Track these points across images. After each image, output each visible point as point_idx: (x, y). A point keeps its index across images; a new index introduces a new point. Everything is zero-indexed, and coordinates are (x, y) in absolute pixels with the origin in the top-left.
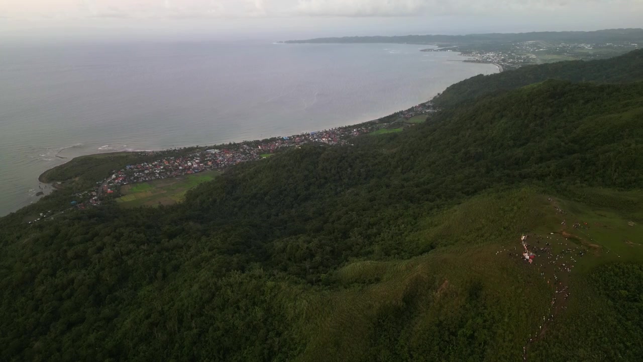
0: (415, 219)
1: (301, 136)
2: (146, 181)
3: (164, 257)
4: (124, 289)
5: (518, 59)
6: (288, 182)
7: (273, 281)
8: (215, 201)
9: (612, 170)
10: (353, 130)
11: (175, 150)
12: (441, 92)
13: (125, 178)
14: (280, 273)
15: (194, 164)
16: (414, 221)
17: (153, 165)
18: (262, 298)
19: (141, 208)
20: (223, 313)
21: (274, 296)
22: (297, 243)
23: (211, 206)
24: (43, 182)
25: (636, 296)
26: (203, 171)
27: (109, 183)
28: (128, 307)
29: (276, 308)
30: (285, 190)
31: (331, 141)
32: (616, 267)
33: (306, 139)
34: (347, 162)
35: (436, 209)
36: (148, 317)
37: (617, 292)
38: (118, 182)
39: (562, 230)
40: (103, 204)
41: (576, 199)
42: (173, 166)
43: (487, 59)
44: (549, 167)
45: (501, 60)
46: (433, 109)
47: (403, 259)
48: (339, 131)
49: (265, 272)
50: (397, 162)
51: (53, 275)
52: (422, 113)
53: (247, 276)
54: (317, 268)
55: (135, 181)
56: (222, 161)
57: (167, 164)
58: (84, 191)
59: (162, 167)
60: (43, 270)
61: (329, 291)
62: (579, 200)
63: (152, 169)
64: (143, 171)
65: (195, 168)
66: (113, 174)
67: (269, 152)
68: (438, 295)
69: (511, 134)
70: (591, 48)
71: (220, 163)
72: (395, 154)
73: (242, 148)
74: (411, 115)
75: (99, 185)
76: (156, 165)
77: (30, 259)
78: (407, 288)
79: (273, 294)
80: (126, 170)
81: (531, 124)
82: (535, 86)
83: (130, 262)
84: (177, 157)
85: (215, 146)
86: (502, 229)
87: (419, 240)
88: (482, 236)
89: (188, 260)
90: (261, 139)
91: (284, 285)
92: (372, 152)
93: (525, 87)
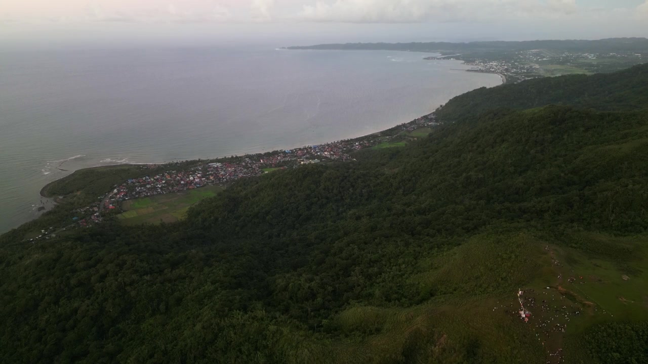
0: (416, 258)
1: (303, 149)
2: (148, 196)
3: (167, 288)
4: (127, 321)
5: (521, 68)
6: (291, 201)
7: (275, 324)
8: (216, 219)
9: (609, 210)
10: (355, 144)
11: (177, 163)
12: (444, 104)
13: (127, 193)
14: (281, 316)
15: (196, 178)
16: (415, 261)
17: (155, 179)
18: (264, 342)
19: (143, 225)
20: (225, 356)
21: (276, 342)
22: (299, 282)
23: (213, 225)
24: (44, 196)
25: (628, 359)
26: (205, 185)
27: (111, 198)
28: (131, 342)
29: (278, 354)
30: (287, 209)
31: (333, 155)
32: (609, 327)
33: (308, 152)
34: (349, 181)
35: (436, 249)
36: (151, 356)
37: (610, 355)
38: (120, 197)
39: (557, 284)
40: (105, 221)
41: (573, 245)
42: (175, 181)
43: (490, 68)
44: (548, 203)
45: (505, 70)
46: (435, 122)
47: (403, 306)
48: (341, 144)
49: (267, 313)
50: (399, 183)
51: (56, 303)
52: (424, 126)
53: (249, 317)
54: (319, 311)
55: (137, 196)
56: (224, 176)
57: (169, 178)
58: (85, 206)
59: (164, 182)
60: (46, 297)
61: (330, 340)
62: (575, 246)
63: (154, 183)
64: (144, 186)
65: (197, 183)
66: (115, 188)
67: (271, 166)
68: (436, 349)
69: (512, 160)
70: (595, 58)
71: (222, 178)
72: (397, 174)
73: (244, 161)
74: (414, 128)
75: (100, 201)
76: (157, 179)
77: (33, 285)
78: (406, 342)
79: (275, 339)
80: (128, 184)
81: (532, 151)
82: (536, 111)
83: (133, 293)
84: (179, 171)
85: (217, 159)
86: (500, 279)
87: (419, 283)
88: (481, 286)
89: (190, 293)
90: (263, 152)
91: (286, 330)
92: (374, 172)
93: (527, 111)
